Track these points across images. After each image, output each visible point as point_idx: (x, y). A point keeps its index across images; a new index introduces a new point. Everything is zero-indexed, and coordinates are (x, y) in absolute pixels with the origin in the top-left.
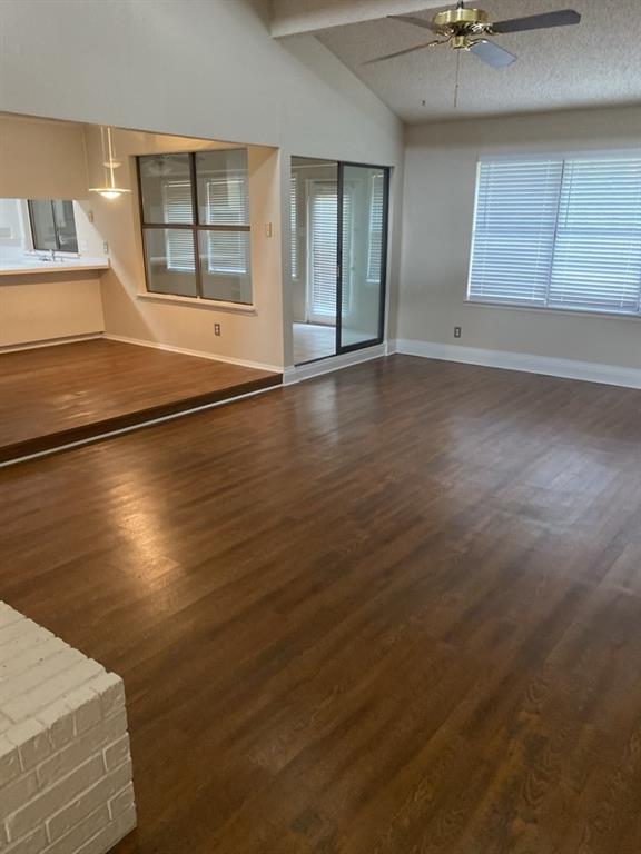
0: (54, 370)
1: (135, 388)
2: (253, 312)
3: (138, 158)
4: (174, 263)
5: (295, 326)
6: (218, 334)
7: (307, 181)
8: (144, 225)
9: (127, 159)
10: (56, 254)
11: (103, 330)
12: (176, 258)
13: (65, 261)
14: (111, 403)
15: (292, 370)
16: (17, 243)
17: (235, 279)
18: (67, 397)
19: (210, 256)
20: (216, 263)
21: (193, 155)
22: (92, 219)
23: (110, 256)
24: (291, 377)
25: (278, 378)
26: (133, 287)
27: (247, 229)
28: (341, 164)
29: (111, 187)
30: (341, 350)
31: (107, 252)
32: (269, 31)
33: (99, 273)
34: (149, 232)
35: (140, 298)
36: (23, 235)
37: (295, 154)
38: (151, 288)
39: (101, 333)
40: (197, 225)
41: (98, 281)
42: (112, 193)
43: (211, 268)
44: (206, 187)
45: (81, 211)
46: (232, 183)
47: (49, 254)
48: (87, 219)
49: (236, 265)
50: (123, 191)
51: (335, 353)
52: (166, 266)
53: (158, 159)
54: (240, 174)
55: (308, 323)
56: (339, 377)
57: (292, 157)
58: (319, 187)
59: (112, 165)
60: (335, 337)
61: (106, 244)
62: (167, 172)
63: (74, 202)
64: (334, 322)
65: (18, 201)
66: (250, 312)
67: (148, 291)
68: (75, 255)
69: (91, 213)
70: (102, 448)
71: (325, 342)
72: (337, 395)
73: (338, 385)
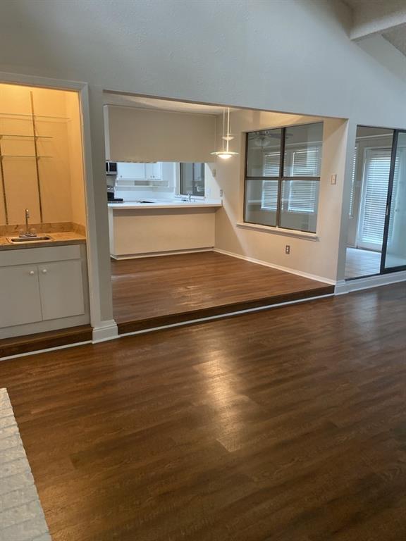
0: (177, 270)
1: (226, 287)
2: (316, 239)
3: (247, 134)
4: (266, 205)
5: (348, 250)
6: (288, 253)
7: (366, 149)
8: (246, 178)
9: (240, 134)
10: (192, 197)
11: (213, 245)
12: (267, 201)
13: (197, 201)
14: (208, 297)
15: (344, 283)
16: (171, 190)
17: (306, 216)
18: (181, 289)
19: (290, 200)
20: (294, 205)
21: (284, 129)
22: (214, 174)
23: (222, 198)
24: (341, 288)
25: (330, 289)
26: (235, 219)
27: (318, 179)
28: (396, 131)
29: (225, 150)
30: (384, 271)
31: (221, 196)
32: (349, 35)
33: (216, 209)
34: (249, 182)
35: (239, 226)
36: (175, 185)
37: (360, 124)
38: (246, 220)
39: (213, 247)
40: (282, 177)
41: (214, 214)
42: (226, 155)
43: (289, 208)
44: (292, 155)
45: (209, 170)
46: (310, 152)
47: (187, 197)
48: (211, 174)
49: (307, 207)
50: (234, 153)
51: (379, 272)
52: (260, 206)
53: (261, 134)
54: (317, 146)
55: (357, 248)
56: (381, 292)
57: (358, 126)
58: (374, 152)
59: (228, 138)
60: (380, 260)
61: (221, 190)
62: (266, 144)
63: (205, 164)
64: (380, 248)
65: (175, 163)
66: (313, 238)
67: (244, 222)
68: (202, 198)
69: (215, 170)
70: (194, 330)
71: (371, 263)
72: (379, 308)
73: (380, 298)
